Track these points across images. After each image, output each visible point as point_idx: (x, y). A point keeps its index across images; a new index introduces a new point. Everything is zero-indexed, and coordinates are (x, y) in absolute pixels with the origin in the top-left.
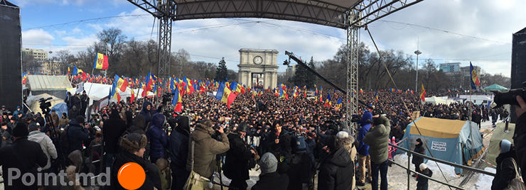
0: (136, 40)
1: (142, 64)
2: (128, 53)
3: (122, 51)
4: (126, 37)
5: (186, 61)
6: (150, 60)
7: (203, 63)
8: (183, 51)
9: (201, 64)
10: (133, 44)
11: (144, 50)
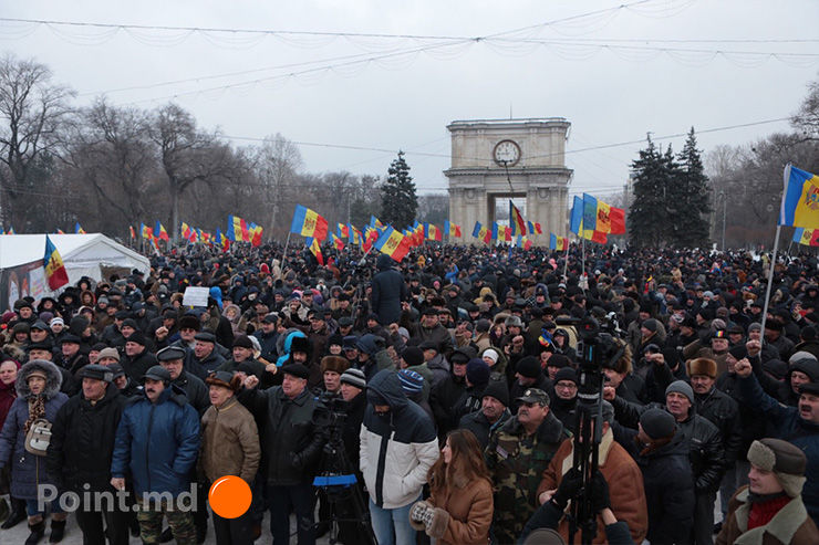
0: (109, 103)
1: (142, 190)
2: (85, 149)
3: (60, 140)
4: (73, 94)
5: (290, 172)
6: (170, 172)
7: (345, 177)
8: (281, 142)
9: (339, 180)
10: (102, 116)
11: (145, 140)
